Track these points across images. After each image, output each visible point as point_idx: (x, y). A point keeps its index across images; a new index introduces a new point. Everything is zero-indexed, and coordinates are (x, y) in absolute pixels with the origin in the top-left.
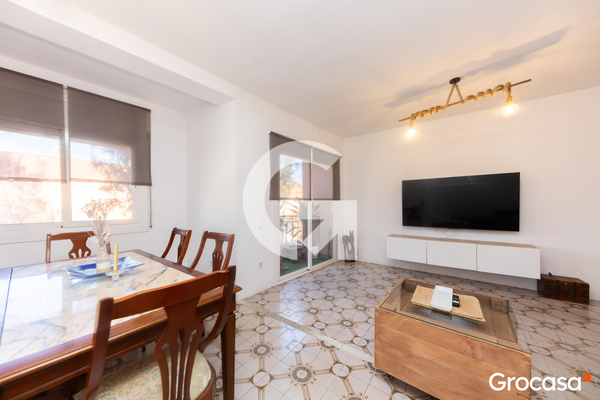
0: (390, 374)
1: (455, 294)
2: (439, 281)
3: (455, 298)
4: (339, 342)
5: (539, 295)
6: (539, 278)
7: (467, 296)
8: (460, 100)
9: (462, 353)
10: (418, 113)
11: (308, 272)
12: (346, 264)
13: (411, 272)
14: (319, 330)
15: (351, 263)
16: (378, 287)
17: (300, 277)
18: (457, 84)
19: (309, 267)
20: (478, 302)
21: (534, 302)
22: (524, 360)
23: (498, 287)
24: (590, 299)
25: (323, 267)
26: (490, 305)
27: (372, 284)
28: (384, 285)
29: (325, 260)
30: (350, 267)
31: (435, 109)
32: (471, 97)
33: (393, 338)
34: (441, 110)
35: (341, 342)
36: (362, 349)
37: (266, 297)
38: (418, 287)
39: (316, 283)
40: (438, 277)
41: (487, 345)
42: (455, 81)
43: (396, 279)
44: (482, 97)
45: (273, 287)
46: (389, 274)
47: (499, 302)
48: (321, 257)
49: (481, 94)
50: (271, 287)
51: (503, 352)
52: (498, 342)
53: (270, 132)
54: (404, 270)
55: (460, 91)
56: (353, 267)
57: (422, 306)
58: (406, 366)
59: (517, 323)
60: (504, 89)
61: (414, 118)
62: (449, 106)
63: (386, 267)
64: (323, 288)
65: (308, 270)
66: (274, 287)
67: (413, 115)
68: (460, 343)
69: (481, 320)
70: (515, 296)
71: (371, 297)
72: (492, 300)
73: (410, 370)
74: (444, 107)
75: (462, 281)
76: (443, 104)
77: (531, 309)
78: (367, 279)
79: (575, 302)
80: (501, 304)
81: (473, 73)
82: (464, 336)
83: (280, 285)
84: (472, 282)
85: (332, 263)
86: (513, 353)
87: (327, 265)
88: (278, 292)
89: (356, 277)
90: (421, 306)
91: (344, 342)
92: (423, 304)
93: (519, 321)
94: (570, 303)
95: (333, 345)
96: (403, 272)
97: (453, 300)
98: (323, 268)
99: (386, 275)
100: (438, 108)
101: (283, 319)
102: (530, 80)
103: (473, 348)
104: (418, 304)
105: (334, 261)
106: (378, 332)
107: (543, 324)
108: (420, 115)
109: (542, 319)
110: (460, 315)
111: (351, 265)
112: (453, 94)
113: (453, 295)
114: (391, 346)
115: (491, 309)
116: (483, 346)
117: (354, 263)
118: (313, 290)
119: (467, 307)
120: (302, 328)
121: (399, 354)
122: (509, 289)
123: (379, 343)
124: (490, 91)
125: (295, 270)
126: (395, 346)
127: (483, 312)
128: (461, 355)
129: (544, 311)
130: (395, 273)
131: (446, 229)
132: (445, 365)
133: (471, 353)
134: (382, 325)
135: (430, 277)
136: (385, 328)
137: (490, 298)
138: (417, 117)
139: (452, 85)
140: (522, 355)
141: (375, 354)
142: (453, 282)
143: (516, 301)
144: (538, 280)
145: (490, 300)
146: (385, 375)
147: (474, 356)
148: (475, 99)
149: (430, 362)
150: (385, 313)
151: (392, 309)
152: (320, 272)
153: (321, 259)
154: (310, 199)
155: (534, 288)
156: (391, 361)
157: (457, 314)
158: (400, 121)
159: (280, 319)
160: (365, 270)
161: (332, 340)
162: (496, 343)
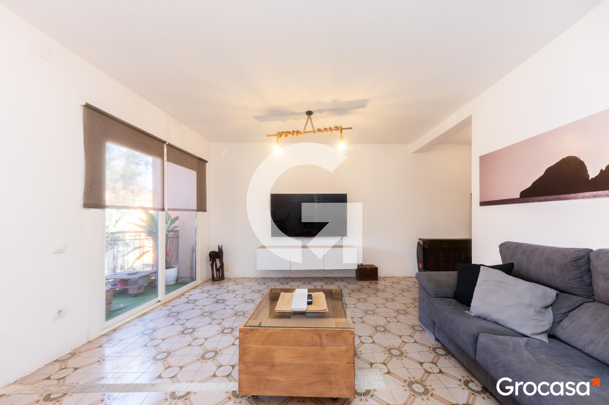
0: (254, 394)
1: (310, 293)
2: (299, 283)
3: (310, 296)
4: (198, 382)
5: (356, 280)
6: (357, 268)
7: (317, 293)
8: (312, 130)
9: (313, 346)
10: (283, 132)
11: (159, 303)
12: (213, 284)
13: (278, 279)
14: (169, 379)
15: (219, 282)
16: (248, 301)
17: (145, 314)
18: (311, 116)
19: (159, 298)
20: (324, 296)
21: (355, 286)
22: (351, 334)
23: (336, 279)
24: (378, 276)
25: (182, 293)
26: (332, 296)
27: (242, 299)
28: (254, 298)
29: (185, 283)
30: (218, 286)
31: (295, 132)
32: (319, 130)
33: (257, 355)
34: (300, 134)
35: (200, 382)
36: (226, 378)
37: (71, 363)
38: (282, 294)
39: (170, 316)
40: (299, 280)
41: (329, 331)
42: (309, 113)
43: (265, 289)
44: (326, 132)
45: (89, 342)
46: (259, 286)
47: (336, 292)
48: (180, 281)
49: (326, 129)
50: (86, 341)
51: (339, 333)
52: (336, 326)
53: (85, 104)
54: (272, 279)
55: (313, 123)
56: (222, 285)
57: (285, 311)
58: (270, 378)
59: (346, 304)
60: (339, 130)
61: (280, 136)
62: (305, 132)
63: (257, 279)
64: (180, 321)
65: (159, 301)
66: (91, 342)
67: (279, 133)
68: (312, 337)
69: (326, 311)
70: (345, 284)
71: (240, 314)
72: (333, 291)
73: (273, 381)
74: (302, 132)
75: (315, 279)
76: (301, 130)
77: (353, 291)
78: (236, 296)
79: (373, 280)
80: (337, 294)
81: (321, 111)
82: (315, 330)
83: (104, 335)
84: (321, 279)
85: (196, 285)
86: (345, 332)
87: (188, 290)
88: (100, 346)
89: (225, 296)
90: (283, 312)
91: (204, 380)
92: (284, 310)
93: (347, 303)
94: (370, 281)
95: (188, 391)
96: (272, 281)
97: (308, 299)
98: (183, 295)
99: (256, 287)
100: (298, 132)
101: (106, 386)
102: (351, 128)
103: (321, 338)
104: (281, 311)
105: (198, 283)
106: (243, 353)
107: (359, 300)
108: (284, 134)
109: (358, 297)
110: (312, 311)
111: (219, 283)
112: (308, 124)
113: (308, 295)
114: (256, 364)
115: (332, 299)
116: (327, 333)
117: (223, 281)
118: (164, 327)
119: (317, 303)
120: (141, 387)
121: (263, 369)
122: (342, 279)
123: (243, 366)
124: (331, 129)
125: (135, 305)
126: (259, 362)
127: (327, 303)
128: (313, 348)
129: (359, 291)
130: (265, 283)
131: (304, 238)
132: (302, 362)
133: (320, 343)
134: (247, 345)
135: (293, 281)
136: (250, 347)
137: (332, 290)
138: (282, 136)
139: (308, 116)
140: (350, 331)
141: (239, 379)
142: (309, 282)
143: (346, 288)
144: (356, 269)
145: (332, 292)
146: (249, 398)
147: (321, 345)
148: (322, 132)
149: (290, 364)
150: (250, 331)
151: (257, 324)
152: (178, 300)
153: (181, 284)
154: (163, 210)
155: (354, 275)
156: (255, 380)
157: (310, 311)
158: (268, 136)
159: (99, 388)
160: (235, 286)
161: (188, 384)
162: (335, 327)
